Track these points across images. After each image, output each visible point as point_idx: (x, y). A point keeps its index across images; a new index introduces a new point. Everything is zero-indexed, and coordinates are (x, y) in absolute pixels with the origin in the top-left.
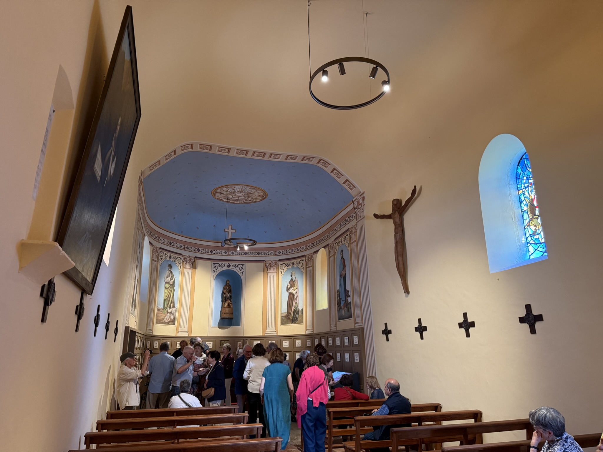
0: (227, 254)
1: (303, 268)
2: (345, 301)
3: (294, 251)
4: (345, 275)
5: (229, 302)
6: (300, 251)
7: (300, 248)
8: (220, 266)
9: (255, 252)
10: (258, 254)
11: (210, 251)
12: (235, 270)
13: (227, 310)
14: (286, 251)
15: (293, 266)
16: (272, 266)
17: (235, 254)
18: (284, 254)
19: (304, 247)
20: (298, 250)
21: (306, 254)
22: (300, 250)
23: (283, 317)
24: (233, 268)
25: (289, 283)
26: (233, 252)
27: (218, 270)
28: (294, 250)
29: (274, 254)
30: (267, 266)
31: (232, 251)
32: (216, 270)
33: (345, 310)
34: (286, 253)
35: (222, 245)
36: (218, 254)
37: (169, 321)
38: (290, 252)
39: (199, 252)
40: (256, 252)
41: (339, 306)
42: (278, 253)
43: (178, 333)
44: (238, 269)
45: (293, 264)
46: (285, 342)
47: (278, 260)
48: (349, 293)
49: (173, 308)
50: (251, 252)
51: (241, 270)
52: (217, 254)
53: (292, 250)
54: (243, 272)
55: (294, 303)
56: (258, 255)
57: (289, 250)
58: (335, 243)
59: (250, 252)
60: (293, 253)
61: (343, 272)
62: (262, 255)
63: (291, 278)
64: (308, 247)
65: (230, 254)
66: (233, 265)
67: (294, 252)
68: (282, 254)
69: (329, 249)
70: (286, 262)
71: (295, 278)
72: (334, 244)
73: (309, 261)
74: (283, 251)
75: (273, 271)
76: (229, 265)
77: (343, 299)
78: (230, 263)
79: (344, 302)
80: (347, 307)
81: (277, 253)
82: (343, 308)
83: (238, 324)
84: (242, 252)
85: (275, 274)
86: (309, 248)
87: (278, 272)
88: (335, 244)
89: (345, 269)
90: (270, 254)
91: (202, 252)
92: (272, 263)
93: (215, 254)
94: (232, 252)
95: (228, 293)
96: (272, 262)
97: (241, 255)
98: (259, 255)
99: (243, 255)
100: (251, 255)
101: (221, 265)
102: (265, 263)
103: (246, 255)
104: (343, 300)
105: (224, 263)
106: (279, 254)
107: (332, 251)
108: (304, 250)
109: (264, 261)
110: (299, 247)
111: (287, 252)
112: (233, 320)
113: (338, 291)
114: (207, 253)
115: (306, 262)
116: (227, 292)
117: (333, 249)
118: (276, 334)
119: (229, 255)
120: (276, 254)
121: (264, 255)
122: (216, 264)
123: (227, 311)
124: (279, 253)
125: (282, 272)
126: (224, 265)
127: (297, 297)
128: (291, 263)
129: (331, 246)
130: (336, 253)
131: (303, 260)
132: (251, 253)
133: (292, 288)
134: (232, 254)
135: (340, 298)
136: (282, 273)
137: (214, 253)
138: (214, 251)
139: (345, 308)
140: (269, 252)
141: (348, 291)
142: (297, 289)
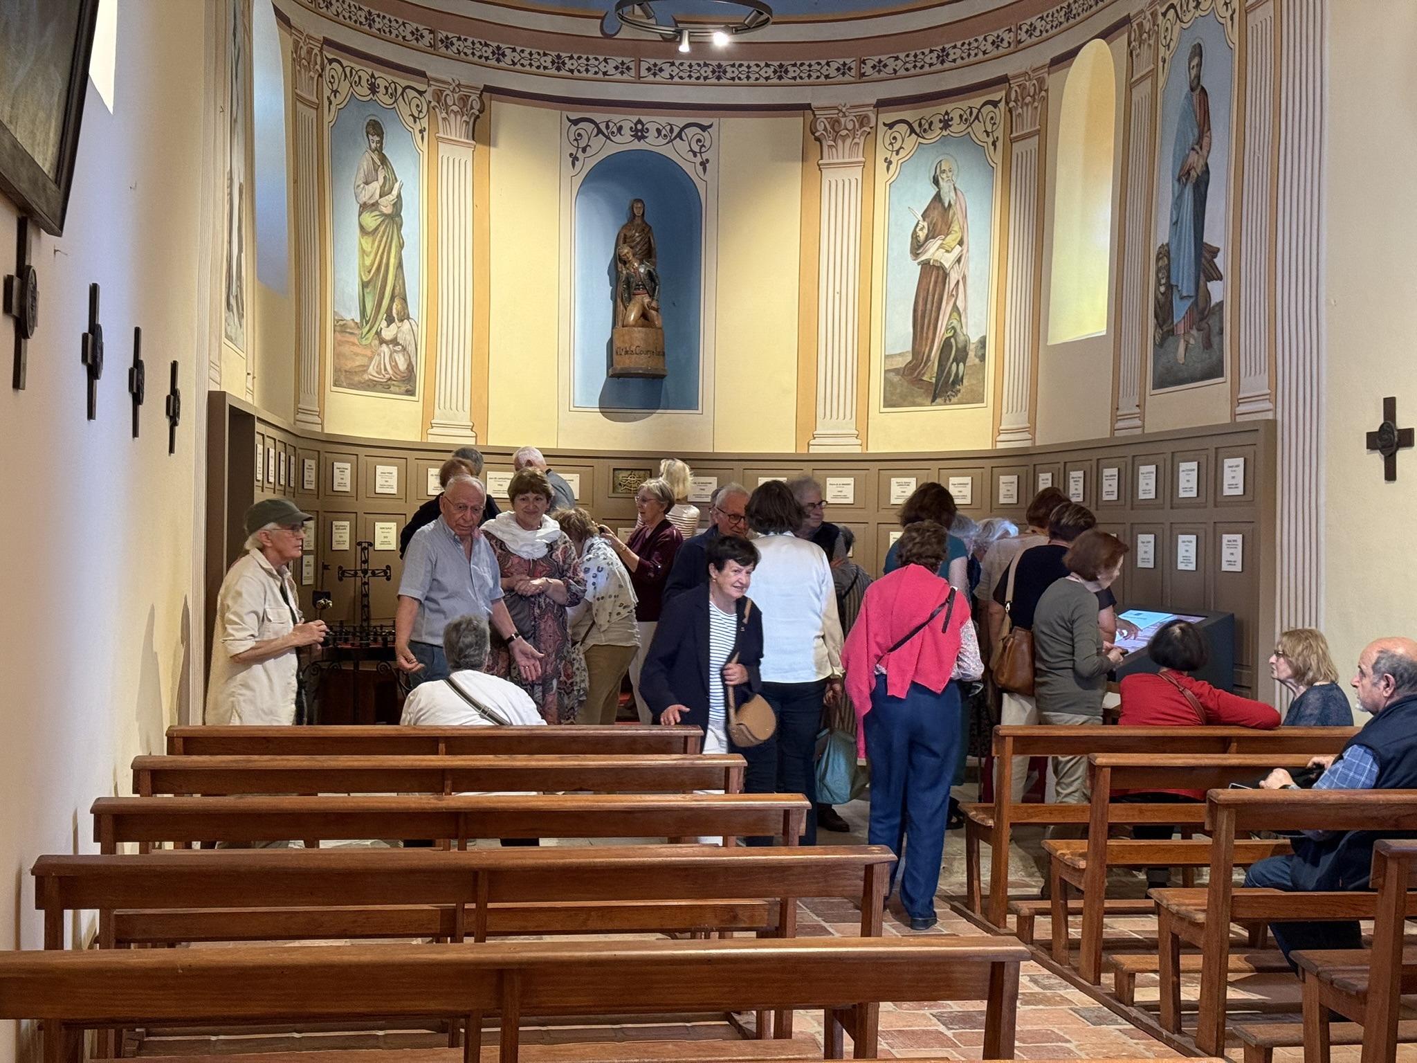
0: (633, 73)
1: (994, 144)
2: (1192, 300)
3: (951, 57)
4: (1207, 172)
5: (647, 300)
6: (981, 56)
7: (985, 39)
8: (600, 131)
9: (762, 64)
10: (775, 72)
11: (549, 59)
12: (667, 151)
13: (639, 336)
14: (916, 56)
15: (945, 133)
16: (844, 133)
17: (666, 74)
18: (902, 72)
19: (1006, 36)
20: (973, 53)
21: (1010, 74)
22: (984, 53)
23: (892, 375)
24: (662, 141)
25: (924, 216)
26: (659, 62)
27: (589, 152)
28: (951, 51)
29: (853, 72)
30: (817, 134)
31: (652, 61)
32: (584, 150)
33: (1192, 341)
34: (915, 67)
35: (609, 32)
36: (590, 75)
37: (390, 379)
38: (931, 65)
39: (502, 64)
40: (767, 65)
41: (1164, 322)
42: (874, 67)
43: (430, 431)
44: (681, 146)
45: (946, 124)
46: (899, 484)
47: (874, 101)
48: (1215, 260)
49: (401, 321)
50: (746, 64)
51: (695, 154)
52: (584, 74)
53: (943, 50)
54: (707, 161)
55: (946, 308)
56: (775, 81)
57: (927, 51)
58: (1163, 10)
59: (737, 63)
60: (947, 65)
61: (1193, 157)
62: (794, 78)
63: (933, 191)
64: (1023, 36)
65: (644, 73)
66: (659, 131)
67: (954, 61)
68: (895, 71)
69: (1129, 44)
70: (909, 114)
71: (953, 194)
72: (1160, 17)
73: (1027, 105)
74: (897, 58)
75: (847, 160)
76: (642, 131)
77: (1185, 285)
78: (644, 119)
79: (1189, 303)
80: (1204, 325)
81: (867, 69)
82: (1181, 330)
83: (687, 399)
84: (702, 63)
85: (856, 173)
86: (1029, 41)
87: (869, 165)
88: (1164, 15)
89: (1206, 140)
90: (833, 73)
91: (514, 63)
92: (843, 120)
93: (576, 73)
94: (655, 65)
95: (641, 263)
96: (845, 116)
97: (698, 78)
98: (780, 78)
99: (706, 78)
100: (745, 81)
101: (603, 127)
102: (812, 116)
103: (719, 78)
104: (1185, 294)
105: (616, 118)
106: (876, 76)
107: (1145, 53)
108: (1001, 51)
109: (808, 107)
110: (981, 38)
111: (919, 65)
112: (668, 383)
113: (1164, 252)
114: (538, 67)
115: (1010, 111)
116: (634, 255)
117: (1152, 42)
118: (858, 450)
119: (639, 79)
120: (863, 75)
121: (806, 80)
122: (581, 125)
123: (637, 343)
124: (877, 67)
125: (890, 163)
126: (620, 129)
127: (958, 282)
128: (936, 120)
129: (1140, 25)
130: (1164, 61)
131: (995, 104)
132: (744, 68)
133: (940, 242)
134: (655, 74)
135: (1170, 287)
136: (892, 167)
137: (572, 71)
138: (571, 58)
139: (1194, 332)
140: (828, 64)
141: (1214, 252)
142: (961, 243)
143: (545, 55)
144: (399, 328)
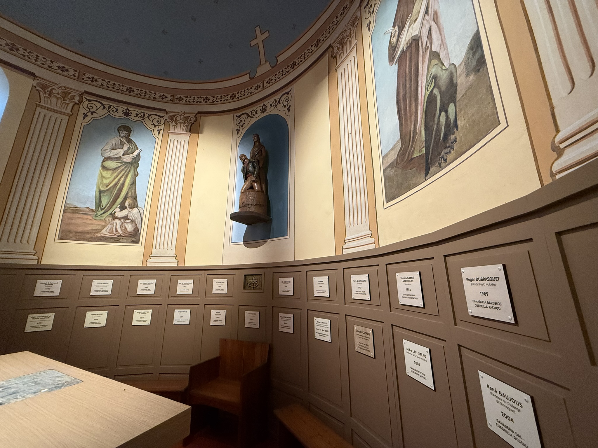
5: (252, 178)
8: (249, 116)
9: (310, 47)
10: (315, 45)
12: (275, 112)
16: (346, 40)
17: (273, 80)
23: (389, 170)
24: (272, 108)
26: (270, 77)
27: (245, 125)
30: (334, 55)
32: (242, 126)
35: (252, 77)
36: (245, 96)
37: (120, 236)
39: (207, 103)
40: (312, 46)
43: (149, 260)
44: (280, 106)
46: (404, 280)
49: (132, 208)
51: (284, 106)
52: (243, 96)
54: (290, 106)
56: (315, 49)
62: (323, 40)
65: (265, 85)
66: (271, 105)
75: (348, 52)
76: (264, 109)
78: (266, 103)
83: (283, 232)
85: (354, 51)
87: (360, 39)
90: (339, 18)
91: (213, 102)
92: (345, 34)
93: (240, 98)
94: (269, 79)
96: (346, 31)
97: (285, 74)
98: (317, 46)
99: (288, 71)
100: (303, 60)
101: (250, 114)
102: (332, 49)
105: (255, 108)
109: (329, 46)
112: (274, 223)
114: (224, 101)
118: (373, 247)
119: (263, 88)
121: (328, 36)
122: (242, 117)
126: (256, 112)
132: (303, 56)
134: (269, 83)
136: (372, 24)
137: (238, 98)
138: (238, 93)
140: (336, 18)
143: (227, 95)
144: (129, 211)
